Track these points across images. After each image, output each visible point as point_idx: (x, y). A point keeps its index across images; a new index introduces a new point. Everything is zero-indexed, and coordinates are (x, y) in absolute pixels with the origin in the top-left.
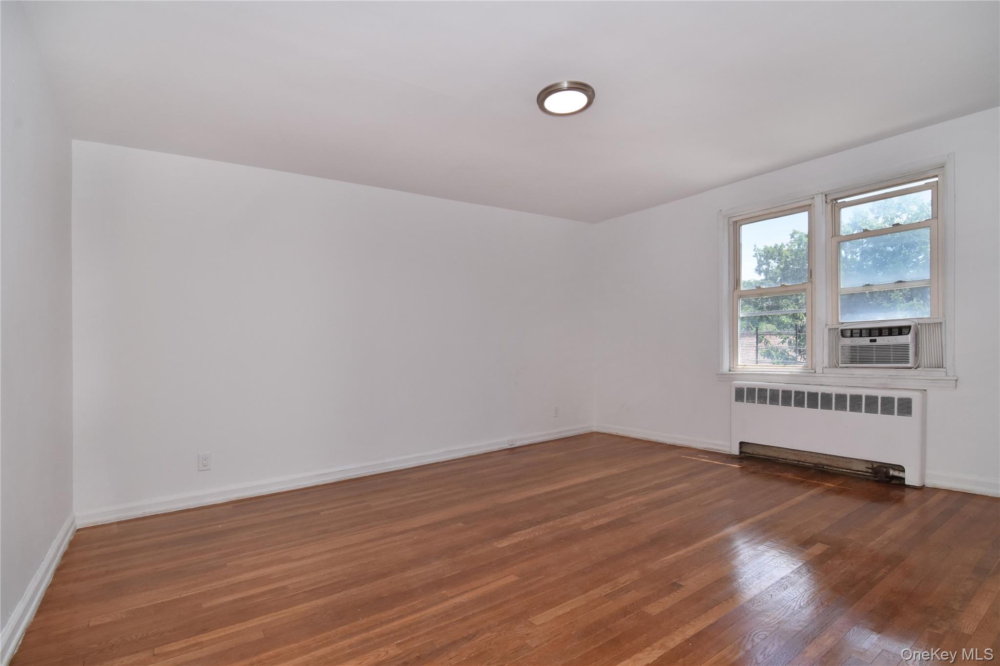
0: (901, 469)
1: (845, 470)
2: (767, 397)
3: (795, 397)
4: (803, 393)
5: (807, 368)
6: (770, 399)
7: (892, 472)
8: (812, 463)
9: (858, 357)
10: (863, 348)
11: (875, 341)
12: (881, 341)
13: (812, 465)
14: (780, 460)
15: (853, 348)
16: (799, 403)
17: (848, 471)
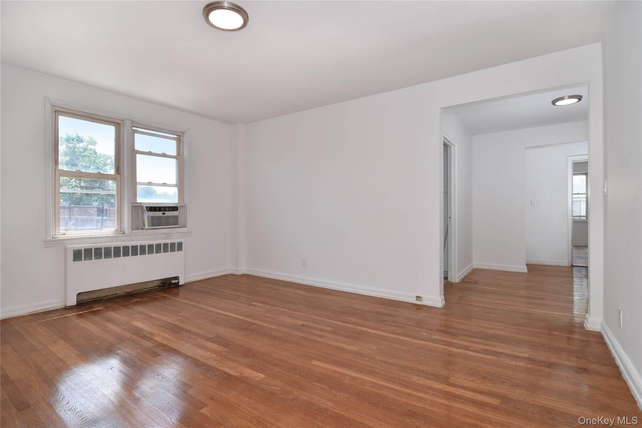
0: (176, 278)
1: (145, 290)
2: (102, 253)
3: (123, 250)
4: (128, 247)
5: (118, 231)
6: (105, 254)
7: (173, 282)
8: (125, 293)
9: (156, 223)
10: (158, 218)
11: (164, 214)
12: (168, 214)
13: (126, 293)
14: (103, 298)
15: (153, 218)
16: (126, 254)
17: (147, 289)
